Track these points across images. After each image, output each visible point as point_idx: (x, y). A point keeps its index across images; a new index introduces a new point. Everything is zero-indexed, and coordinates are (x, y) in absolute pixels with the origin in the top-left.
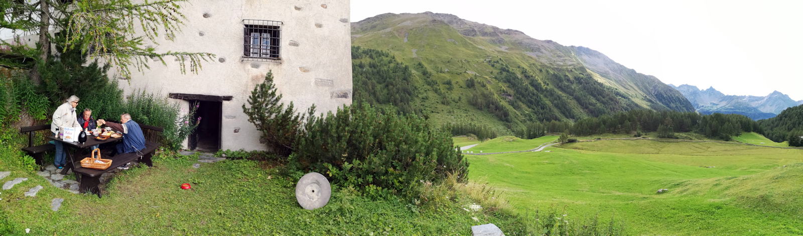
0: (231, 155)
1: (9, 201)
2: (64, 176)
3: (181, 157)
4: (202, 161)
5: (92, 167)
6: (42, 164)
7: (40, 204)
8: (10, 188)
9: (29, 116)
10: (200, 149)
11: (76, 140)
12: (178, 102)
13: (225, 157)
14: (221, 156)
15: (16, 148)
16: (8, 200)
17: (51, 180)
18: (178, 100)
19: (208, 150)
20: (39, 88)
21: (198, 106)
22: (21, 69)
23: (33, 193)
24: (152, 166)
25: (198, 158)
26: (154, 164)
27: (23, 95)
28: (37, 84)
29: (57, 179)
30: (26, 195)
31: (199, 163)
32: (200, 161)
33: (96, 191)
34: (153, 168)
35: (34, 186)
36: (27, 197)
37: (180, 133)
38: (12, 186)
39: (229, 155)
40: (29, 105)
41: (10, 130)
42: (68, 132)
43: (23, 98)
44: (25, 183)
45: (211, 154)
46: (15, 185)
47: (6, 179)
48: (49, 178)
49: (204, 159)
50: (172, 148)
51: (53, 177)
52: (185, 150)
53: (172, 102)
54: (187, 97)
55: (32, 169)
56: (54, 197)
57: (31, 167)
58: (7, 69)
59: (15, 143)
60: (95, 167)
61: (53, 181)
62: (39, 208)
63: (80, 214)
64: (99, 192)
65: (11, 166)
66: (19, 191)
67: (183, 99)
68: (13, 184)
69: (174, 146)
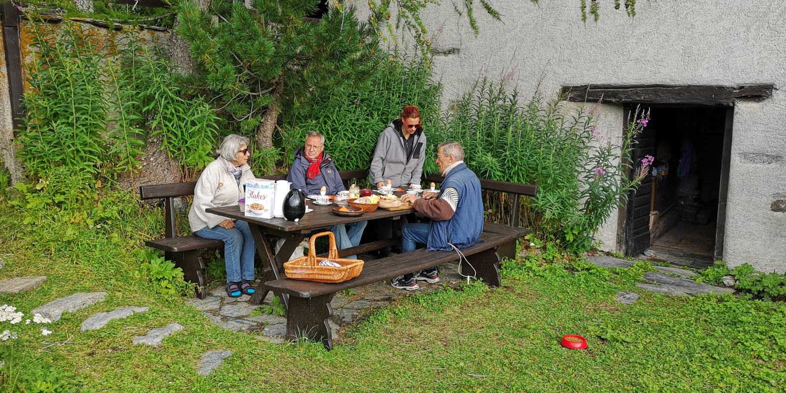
0: (754, 285)
1: (91, 354)
2: (255, 307)
3: (588, 270)
4: (650, 288)
5: (311, 277)
6: (201, 279)
7: (168, 361)
8: (98, 326)
9: (167, 158)
10: (660, 256)
11: (279, 213)
12: (586, 114)
13: (731, 287)
14: (719, 283)
15: (132, 242)
16: (89, 351)
17: (219, 318)
18: (588, 107)
19: (683, 261)
20: (189, 81)
21: (645, 122)
22: (145, 31)
23: (155, 339)
24: (498, 285)
25: (641, 278)
26: (503, 282)
27: (149, 99)
28: (184, 71)
29: (236, 314)
30: (135, 343)
31: (640, 291)
32: (645, 286)
33: (321, 336)
34: (500, 290)
35: (161, 325)
36: (139, 345)
37: (588, 203)
38: (104, 323)
39: (746, 283)
40: (165, 129)
41: (116, 194)
42: (256, 193)
43: (145, 109)
44: (141, 317)
45: (690, 273)
46: (112, 322)
47: (95, 308)
48: (214, 313)
49: (660, 283)
50: (564, 245)
51: (227, 310)
52: (608, 254)
53: (569, 109)
54: (614, 95)
55: (172, 291)
56: (210, 347)
57: (169, 286)
58: (103, 31)
59: (129, 229)
60: (317, 277)
61: (225, 318)
62: (165, 368)
63: (266, 382)
64: (326, 337)
65: (113, 281)
66: (119, 335)
67: (605, 102)
68: (109, 319)
69: (570, 238)
